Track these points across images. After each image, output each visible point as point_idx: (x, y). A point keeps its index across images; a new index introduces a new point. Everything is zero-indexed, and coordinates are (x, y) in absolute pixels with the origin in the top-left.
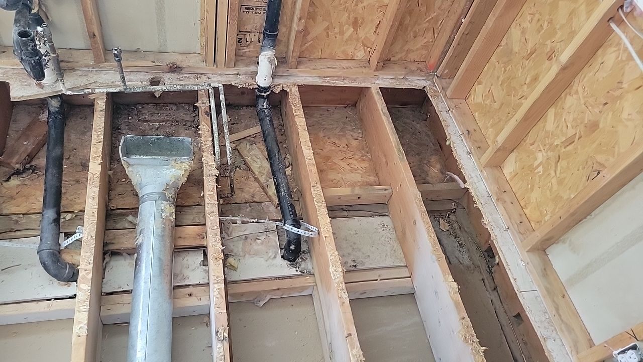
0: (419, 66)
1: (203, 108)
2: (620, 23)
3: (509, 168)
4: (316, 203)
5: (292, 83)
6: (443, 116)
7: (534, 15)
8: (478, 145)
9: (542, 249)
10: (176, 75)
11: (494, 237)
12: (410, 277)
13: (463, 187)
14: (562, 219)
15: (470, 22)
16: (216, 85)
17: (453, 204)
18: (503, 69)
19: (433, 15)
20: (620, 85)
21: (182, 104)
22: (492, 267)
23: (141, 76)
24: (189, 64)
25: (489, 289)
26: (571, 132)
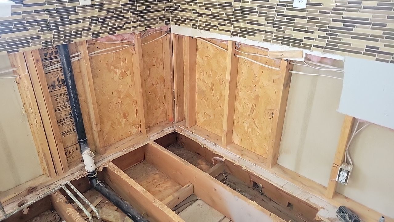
0: (165, 122)
1: (62, 201)
2: (239, 54)
3: (236, 139)
4: (161, 209)
5: (107, 161)
6: (191, 137)
7: (203, 72)
8: (217, 139)
9: (275, 163)
10: (34, 194)
11: (253, 172)
12: (231, 221)
13: (223, 160)
14: (274, 141)
15: (178, 90)
16: (65, 183)
17: (223, 175)
18: (205, 100)
19: (159, 96)
20: (255, 76)
21: (42, 213)
22: (261, 191)
23: (11, 206)
24: (40, 183)
25: (268, 202)
26: (250, 106)
